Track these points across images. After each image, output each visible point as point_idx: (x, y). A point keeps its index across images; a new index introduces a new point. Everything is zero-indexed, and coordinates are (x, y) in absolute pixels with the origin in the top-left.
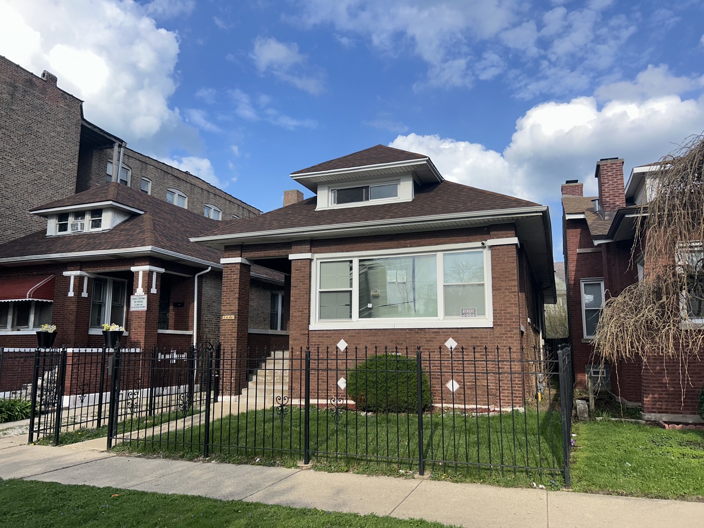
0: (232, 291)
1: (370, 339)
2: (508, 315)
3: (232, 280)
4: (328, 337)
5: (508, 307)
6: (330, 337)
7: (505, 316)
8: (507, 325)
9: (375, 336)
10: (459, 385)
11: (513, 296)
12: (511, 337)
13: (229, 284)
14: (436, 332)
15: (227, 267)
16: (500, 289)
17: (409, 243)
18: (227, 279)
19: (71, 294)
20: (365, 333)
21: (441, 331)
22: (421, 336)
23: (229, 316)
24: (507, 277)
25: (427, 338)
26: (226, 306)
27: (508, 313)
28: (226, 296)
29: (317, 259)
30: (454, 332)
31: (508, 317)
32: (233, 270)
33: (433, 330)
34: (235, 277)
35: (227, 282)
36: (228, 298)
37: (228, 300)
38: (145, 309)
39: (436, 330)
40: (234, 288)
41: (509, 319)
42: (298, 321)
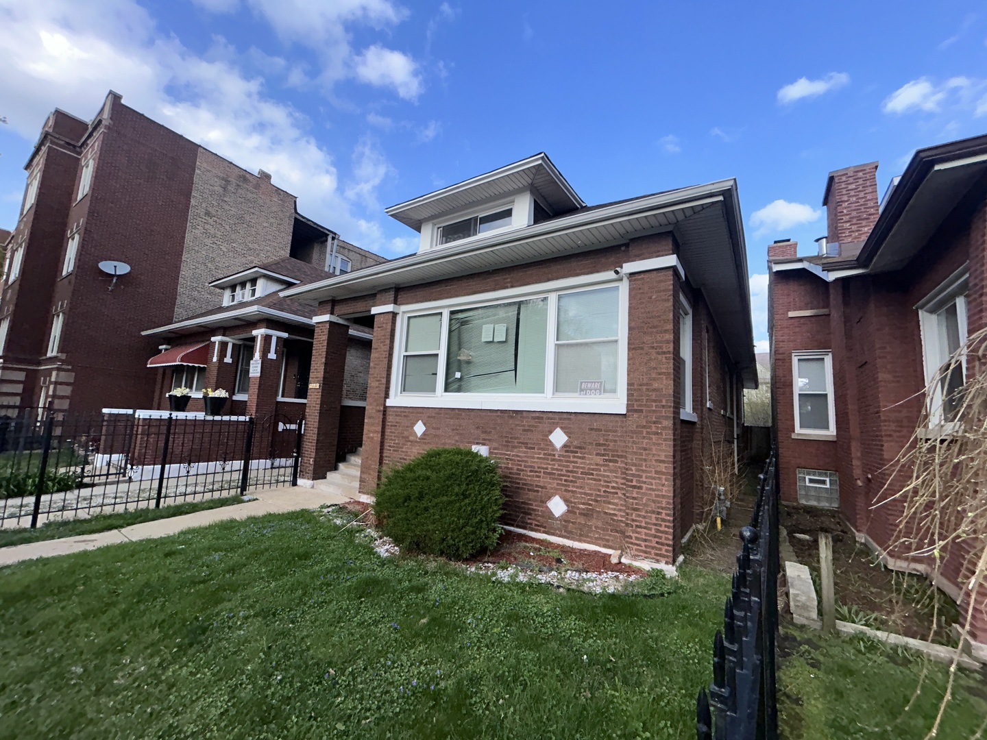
0: (320, 355)
1: (452, 422)
2: (654, 394)
3: (322, 342)
4: (405, 416)
5: (654, 379)
6: (408, 416)
7: (648, 395)
8: (650, 411)
9: (458, 418)
10: (568, 506)
11: (664, 360)
12: (658, 433)
13: (319, 346)
14: (538, 418)
15: (318, 327)
16: (642, 348)
19: (215, 359)
20: (447, 413)
21: (544, 416)
22: (518, 423)
23: (315, 385)
24: (655, 327)
25: (524, 426)
26: (313, 372)
27: (654, 390)
28: (315, 361)
29: (404, 312)
30: (564, 419)
31: (654, 397)
32: (323, 330)
33: (534, 415)
34: (324, 338)
35: (317, 344)
36: (316, 364)
37: (316, 366)
38: (259, 375)
39: (537, 415)
40: (322, 352)
41: (655, 401)
42: (376, 394)
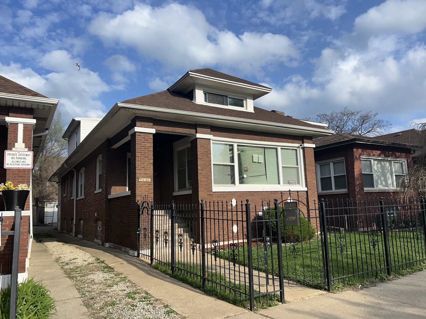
0: (147, 157)
2: (313, 184)
3: (146, 147)
4: (224, 197)
5: (313, 180)
6: (226, 197)
8: (313, 190)
9: (253, 196)
11: (314, 175)
13: (144, 150)
15: (140, 135)
16: (309, 171)
17: (267, 139)
18: (140, 146)
20: (247, 194)
21: (285, 193)
22: (276, 196)
23: (145, 179)
25: (279, 197)
26: (140, 169)
28: (140, 161)
32: (146, 139)
34: (149, 145)
35: (141, 148)
36: (143, 163)
37: (142, 165)
38: (30, 167)
39: (283, 192)
40: (149, 155)
42: (205, 185)
